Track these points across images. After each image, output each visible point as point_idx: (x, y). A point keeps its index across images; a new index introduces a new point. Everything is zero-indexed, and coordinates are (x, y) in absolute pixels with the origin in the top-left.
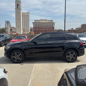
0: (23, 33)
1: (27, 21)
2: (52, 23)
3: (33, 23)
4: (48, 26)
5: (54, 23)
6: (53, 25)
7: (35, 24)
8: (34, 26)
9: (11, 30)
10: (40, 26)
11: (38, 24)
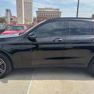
0: (25, 23)
1: (30, 10)
2: (58, 12)
3: (36, 12)
4: (53, 16)
5: (61, 12)
6: (60, 15)
7: (39, 13)
8: (38, 16)
9: (11, 19)
10: (44, 16)
11: (43, 14)
